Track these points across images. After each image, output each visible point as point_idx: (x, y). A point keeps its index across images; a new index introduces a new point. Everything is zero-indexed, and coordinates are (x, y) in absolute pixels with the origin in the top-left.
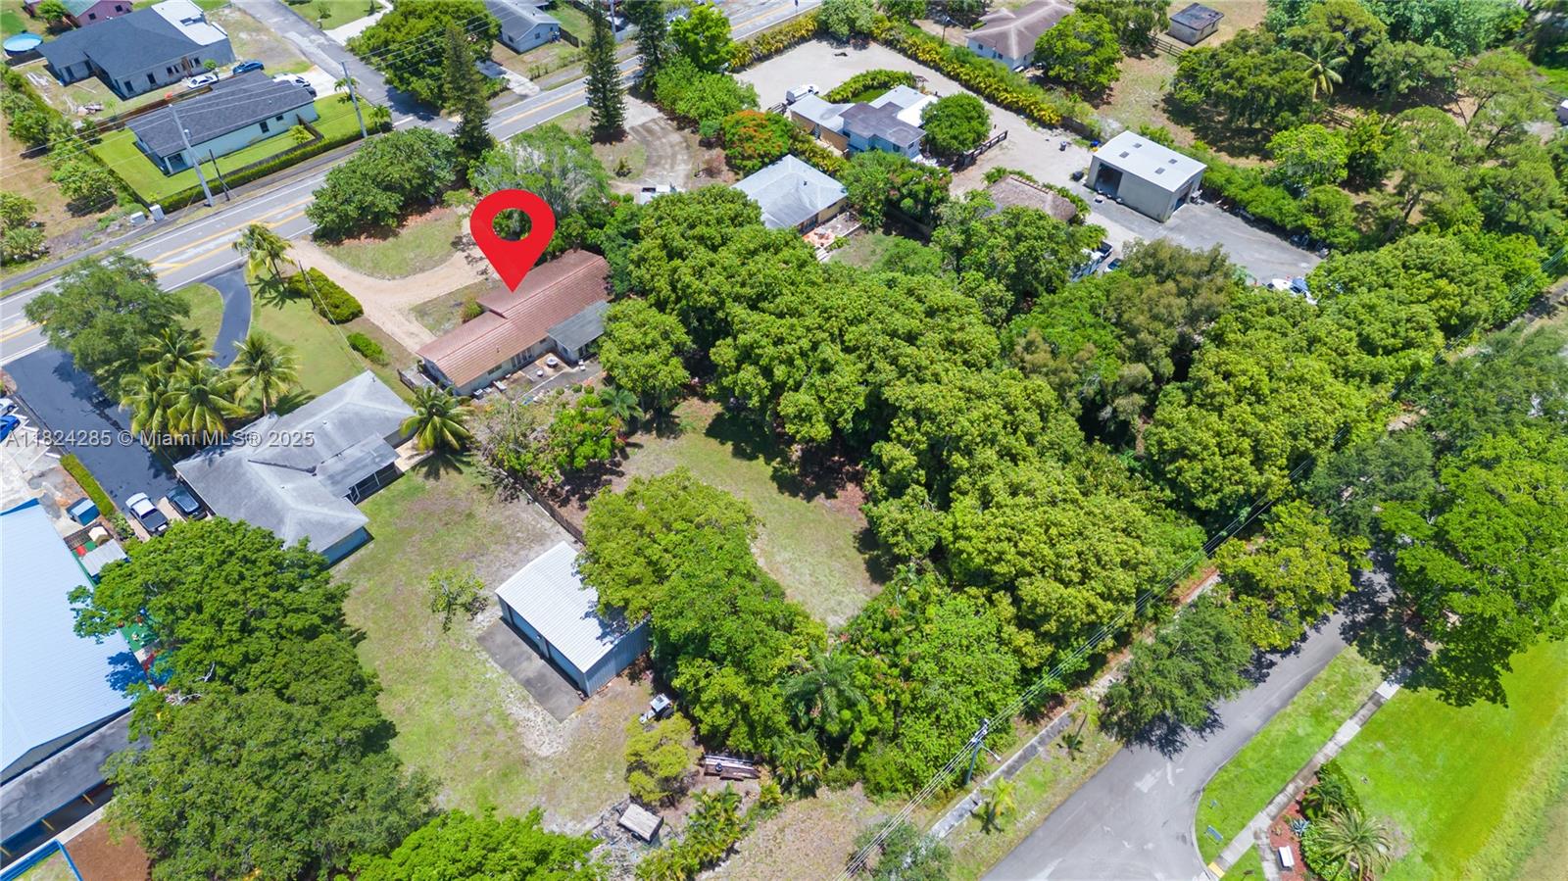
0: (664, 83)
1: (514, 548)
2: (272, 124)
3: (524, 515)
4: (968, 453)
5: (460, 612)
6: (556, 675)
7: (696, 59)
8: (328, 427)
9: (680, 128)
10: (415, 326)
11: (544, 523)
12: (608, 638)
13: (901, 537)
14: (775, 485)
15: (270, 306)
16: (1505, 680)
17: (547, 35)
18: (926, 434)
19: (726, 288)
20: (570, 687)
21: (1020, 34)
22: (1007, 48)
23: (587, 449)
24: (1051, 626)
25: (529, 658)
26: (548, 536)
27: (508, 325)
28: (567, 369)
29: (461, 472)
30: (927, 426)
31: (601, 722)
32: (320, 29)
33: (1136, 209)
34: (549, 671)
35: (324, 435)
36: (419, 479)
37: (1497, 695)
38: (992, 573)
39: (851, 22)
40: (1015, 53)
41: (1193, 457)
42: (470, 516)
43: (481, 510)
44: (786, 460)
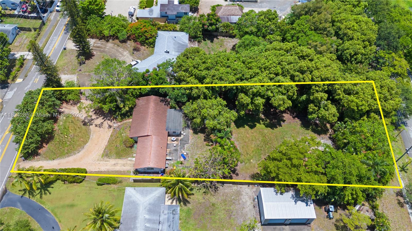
1: (237, 203)
3: (226, 191)
6: (295, 226)
8: (147, 217)
9: (108, 41)
11: (234, 188)
12: (309, 203)
14: (269, 129)
15: (43, 196)
17: (16, 32)
20: (303, 226)
25: (283, 229)
26: (240, 191)
28: (180, 138)
29: (193, 194)
31: (321, 227)
33: (248, 2)
34: (292, 227)
35: (149, 221)
42: (213, 205)
43: (213, 200)
44: (263, 120)
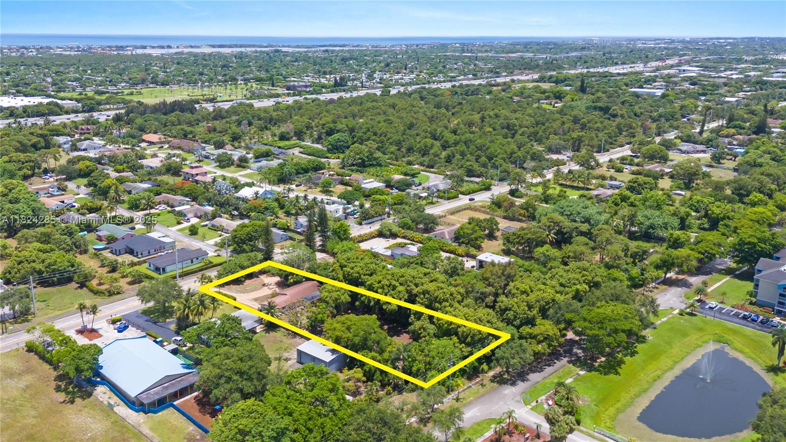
0: (329, 245)
2: (195, 260)
4: (440, 303)
5: (283, 361)
7: (339, 237)
10: (254, 303)
13: (422, 330)
16: (619, 370)
17: (284, 237)
18: (427, 298)
19: (361, 272)
21: (448, 232)
22: (445, 236)
23: (320, 315)
24: (469, 339)
27: (288, 296)
30: (427, 296)
32: (203, 241)
36: (263, 333)
37: (617, 373)
38: (450, 330)
39: (390, 230)
40: (447, 237)
41: (510, 309)
